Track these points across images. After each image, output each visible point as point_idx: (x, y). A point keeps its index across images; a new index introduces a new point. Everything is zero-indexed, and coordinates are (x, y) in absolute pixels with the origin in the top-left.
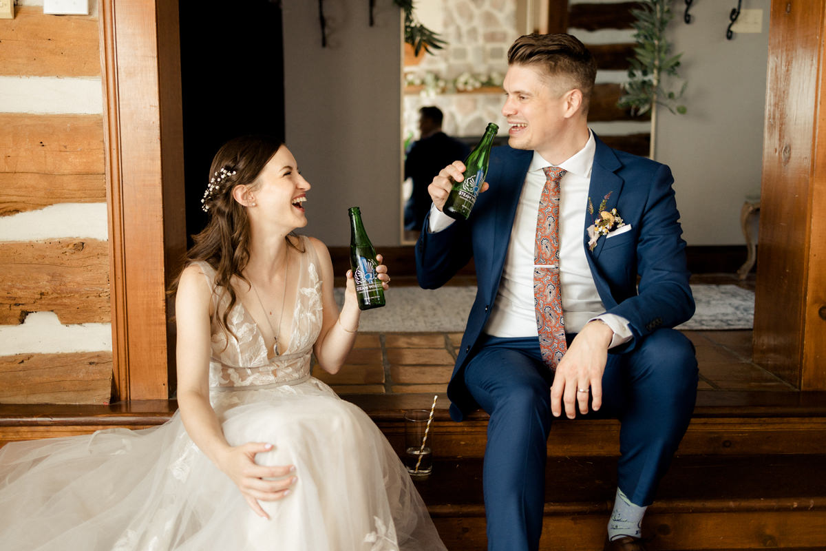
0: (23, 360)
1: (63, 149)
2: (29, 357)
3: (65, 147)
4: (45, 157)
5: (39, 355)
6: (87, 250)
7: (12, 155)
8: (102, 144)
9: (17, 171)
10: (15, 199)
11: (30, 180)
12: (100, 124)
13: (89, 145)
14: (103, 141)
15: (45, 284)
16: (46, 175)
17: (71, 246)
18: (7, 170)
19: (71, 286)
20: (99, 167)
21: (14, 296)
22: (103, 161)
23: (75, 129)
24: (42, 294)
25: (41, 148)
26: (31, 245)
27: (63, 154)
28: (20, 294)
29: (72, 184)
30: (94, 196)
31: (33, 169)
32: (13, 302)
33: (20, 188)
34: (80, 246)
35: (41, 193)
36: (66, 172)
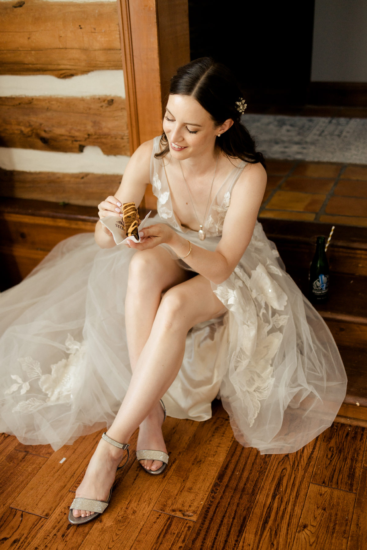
0: (84, 176)
1: (93, 30)
2: (87, 175)
3: (95, 29)
4: (83, 37)
5: (93, 174)
6: (115, 105)
7: (63, 35)
8: (117, 26)
9: (67, 47)
10: (68, 67)
11: (75, 54)
12: (116, 11)
13: (110, 27)
14: (118, 24)
15: (90, 129)
16: (85, 50)
17: (106, 102)
18: (61, 47)
19: (106, 131)
20: (117, 44)
21: (73, 135)
22: (119, 40)
23: (101, 15)
24: (89, 135)
25: (80, 30)
26: (82, 100)
27: (93, 34)
28: (77, 134)
29: (101, 57)
30: (116, 66)
31: (76, 46)
32: (73, 139)
33: (70, 59)
34: (111, 102)
35: (83, 64)
36: (97, 48)
